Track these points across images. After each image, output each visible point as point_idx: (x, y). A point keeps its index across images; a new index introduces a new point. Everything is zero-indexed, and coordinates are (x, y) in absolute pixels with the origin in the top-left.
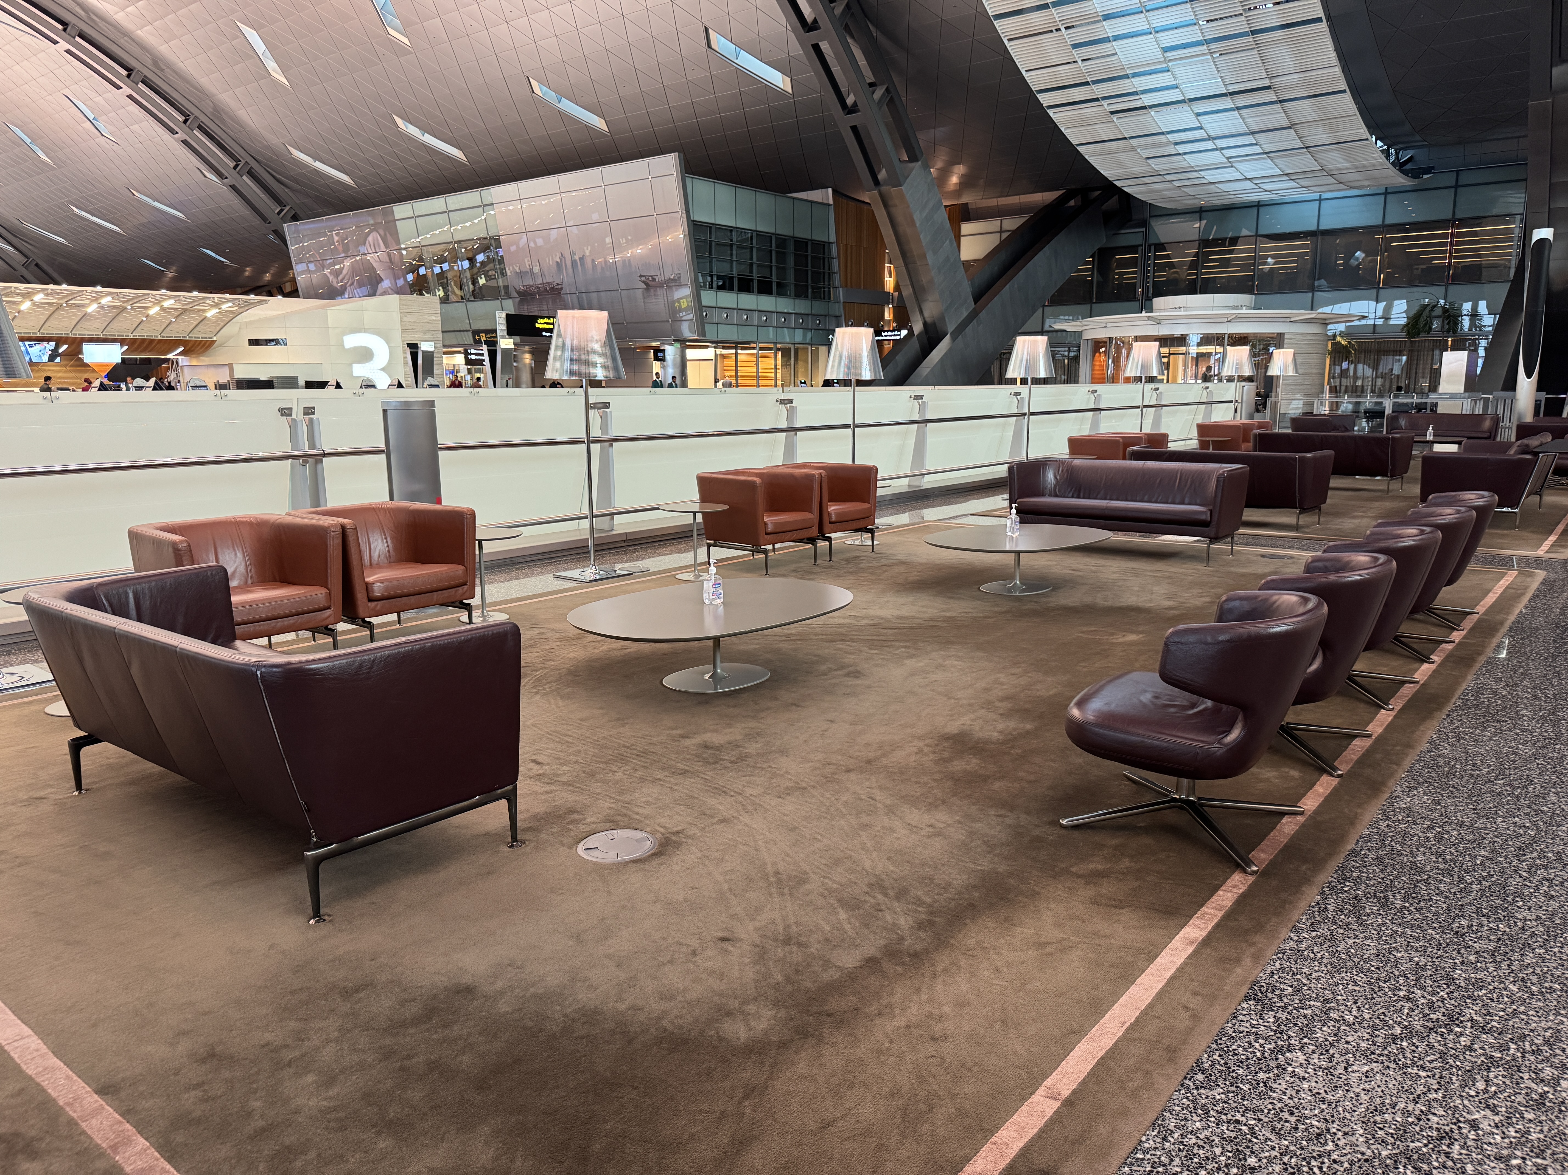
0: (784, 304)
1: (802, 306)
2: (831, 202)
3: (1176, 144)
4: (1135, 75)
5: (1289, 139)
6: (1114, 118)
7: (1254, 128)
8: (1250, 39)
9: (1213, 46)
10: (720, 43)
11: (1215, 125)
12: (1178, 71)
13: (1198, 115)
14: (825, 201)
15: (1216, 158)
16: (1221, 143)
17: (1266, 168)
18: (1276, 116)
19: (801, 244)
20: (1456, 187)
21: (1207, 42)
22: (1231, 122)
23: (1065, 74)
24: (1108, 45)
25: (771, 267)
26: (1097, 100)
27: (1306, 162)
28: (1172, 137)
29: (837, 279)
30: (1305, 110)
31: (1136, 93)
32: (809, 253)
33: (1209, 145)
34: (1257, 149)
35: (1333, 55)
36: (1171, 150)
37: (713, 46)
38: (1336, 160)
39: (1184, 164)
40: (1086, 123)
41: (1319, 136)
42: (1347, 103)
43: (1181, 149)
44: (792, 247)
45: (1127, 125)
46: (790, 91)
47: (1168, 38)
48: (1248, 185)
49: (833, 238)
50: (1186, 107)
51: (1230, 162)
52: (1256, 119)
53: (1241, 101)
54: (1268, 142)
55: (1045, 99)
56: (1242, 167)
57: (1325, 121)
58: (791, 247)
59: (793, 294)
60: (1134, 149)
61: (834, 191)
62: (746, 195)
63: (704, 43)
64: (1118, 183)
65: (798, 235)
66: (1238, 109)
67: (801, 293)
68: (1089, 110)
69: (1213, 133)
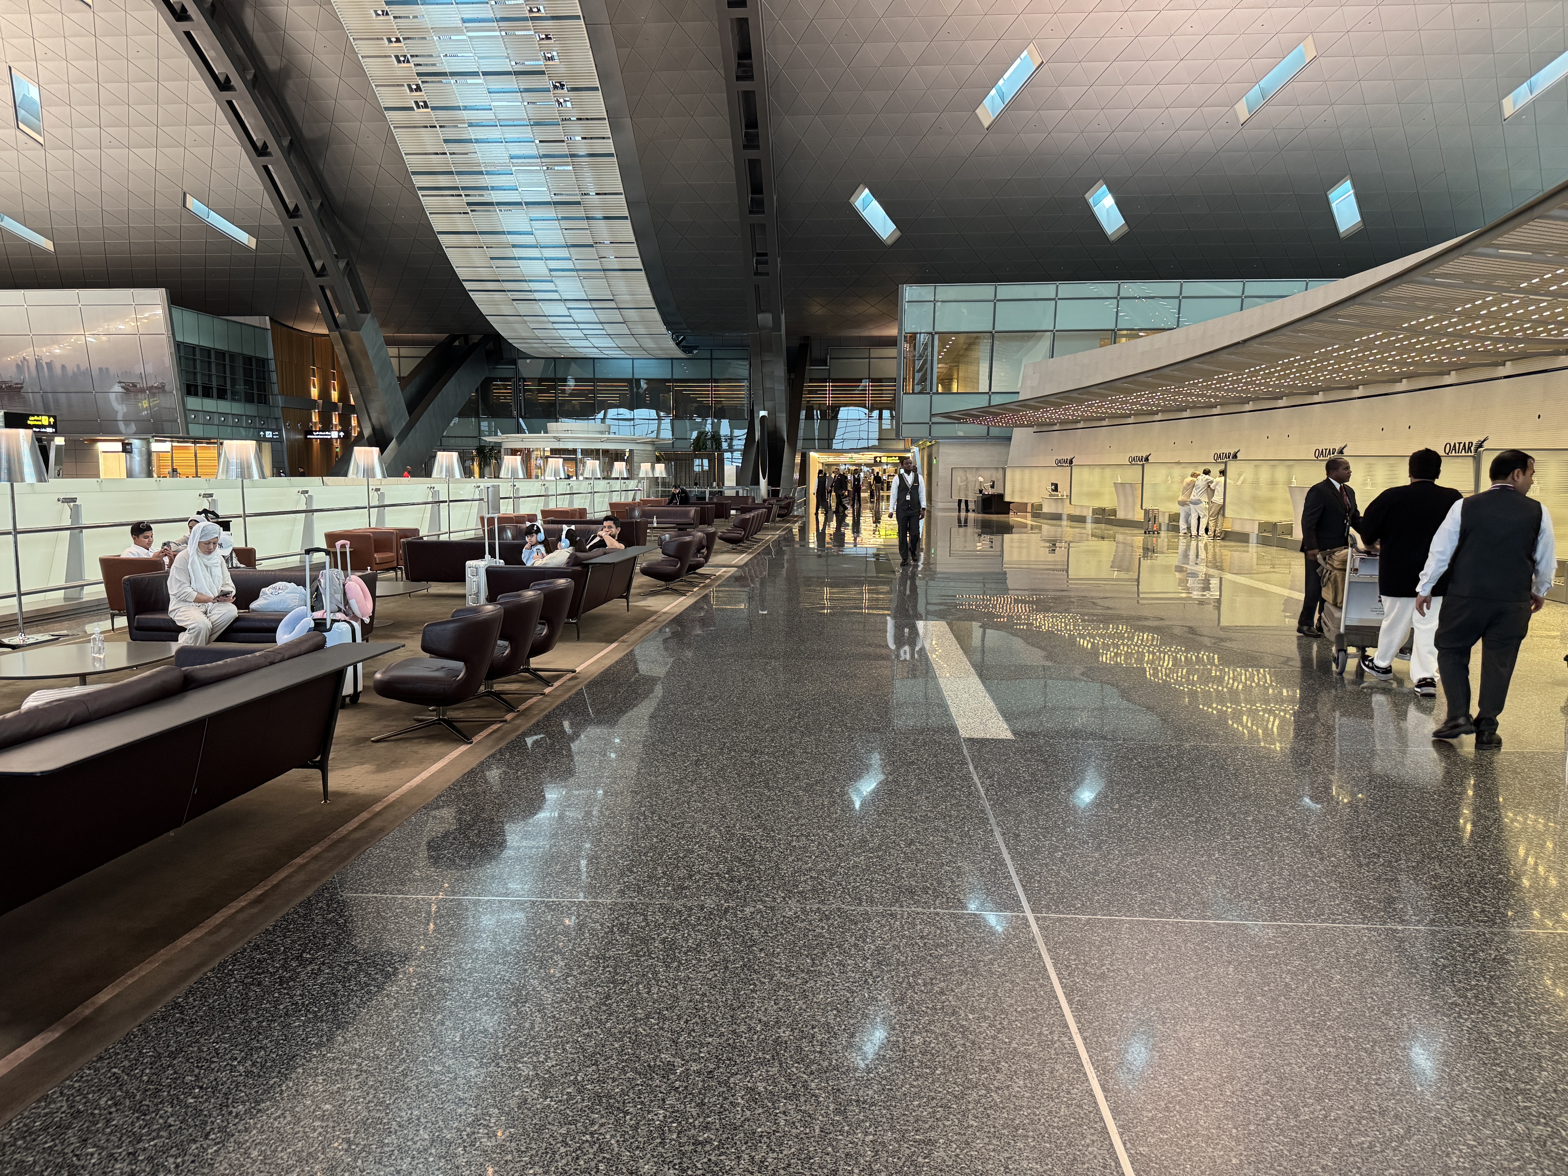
0: (237, 408)
1: (251, 409)
2: (269, 327)
3: (553, 323)
4: (530, 281)
5: (624, 330)
6: (514, 303)
7: (602, 321)
8: (602, 273)
9: (580, 273)
10: (193, 204)
11: (578, 315)
12: (558, 282)
13: (569, 309)
14: (262, 326)
15: (578, 334)
16: (581, 326)
17: (609, 343)
18: (616, 316)
19: (248, 360)
20: (711, 359)
21: (577, 270)
22: (590, 316)
23: (484, 273)
24: (515, 261)
25: (225, 377)
26: (504, 291)
27: (632, 342)
28: (551, 319)
29: (276, 388)
30: (632, 315)
31: (531, 291)
32: (254, 367)
33: (574, 326)
34: (604, 332)
35: (648, 288)
36: (550, 326)
37: (187, 206)
38: (649, 343)
39: (557, 335)
40: (495, 303)
41: (640, 329)
42: (655, 315)
43: (556, 326)
44: (241, 363)
45: (523, 308)
46: (254, 247)
47: (553, 264)
48: (595, 350)
49: (271, 355)
50: (562, 303)
51: (586, 337)
52: (603, 316)
53: (596, 305)
54: (610, 328)
55: (468, 286)
56: (593, 341)
57: (643, 321)
58: (239, 363)
59: (243, 399)
60: (525, 322)
61: (271, 319)
62: (206, 320)
63: (180, 203)
64: (510, 341)
65: (245, 352)
66: (594, 309)
67: (249, 399)
68: (497, 296)
69: (577, 320)
